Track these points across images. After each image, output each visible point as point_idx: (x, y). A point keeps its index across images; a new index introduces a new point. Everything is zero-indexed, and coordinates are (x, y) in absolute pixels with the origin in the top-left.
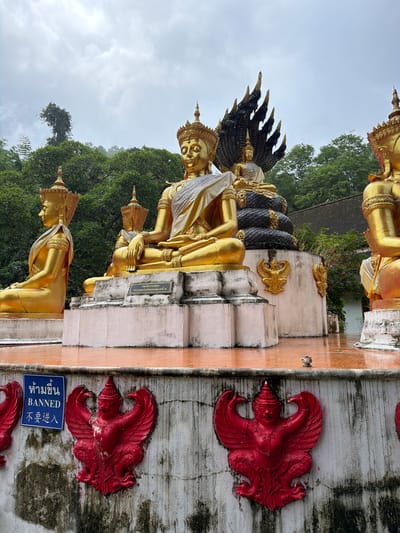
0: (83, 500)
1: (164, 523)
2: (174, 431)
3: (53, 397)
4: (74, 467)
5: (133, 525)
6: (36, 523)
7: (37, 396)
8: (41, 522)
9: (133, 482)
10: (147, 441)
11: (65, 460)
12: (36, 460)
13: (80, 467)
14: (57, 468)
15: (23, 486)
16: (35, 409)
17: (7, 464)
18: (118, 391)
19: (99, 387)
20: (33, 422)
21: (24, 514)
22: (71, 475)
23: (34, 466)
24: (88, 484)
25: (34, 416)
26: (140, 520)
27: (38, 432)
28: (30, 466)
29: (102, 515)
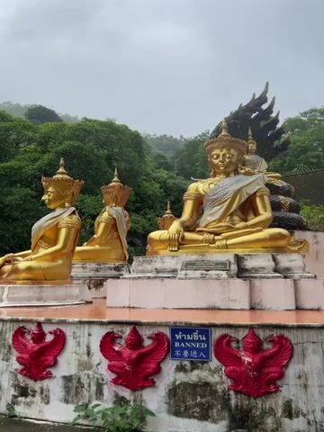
0: (233, 402)
1: (305, 412)
2: (308, 359)
3: (199, 341)
4: (223, 383)
5: (279, 414)
6: (190, 418)
7: (183, 341)
8: (194, 417)
9: (277, 390)
10: (286, 366)
11: (214, 379)
12: (186, 380)
13: (228, 382)
14: (207, 384)
15: (174, 396)
16: (182, 349)
17: (157, 384)
18: (258, 337)
19: (241, 334)
20: (182, 356)
21: (177, 414)
22: (220, 388)
23: (185, 384)
24: (237, 392)
25: (182, 353)
26: (284, 411)
27: (187, 363)
28: (180, 384)
29: (251, 410)
